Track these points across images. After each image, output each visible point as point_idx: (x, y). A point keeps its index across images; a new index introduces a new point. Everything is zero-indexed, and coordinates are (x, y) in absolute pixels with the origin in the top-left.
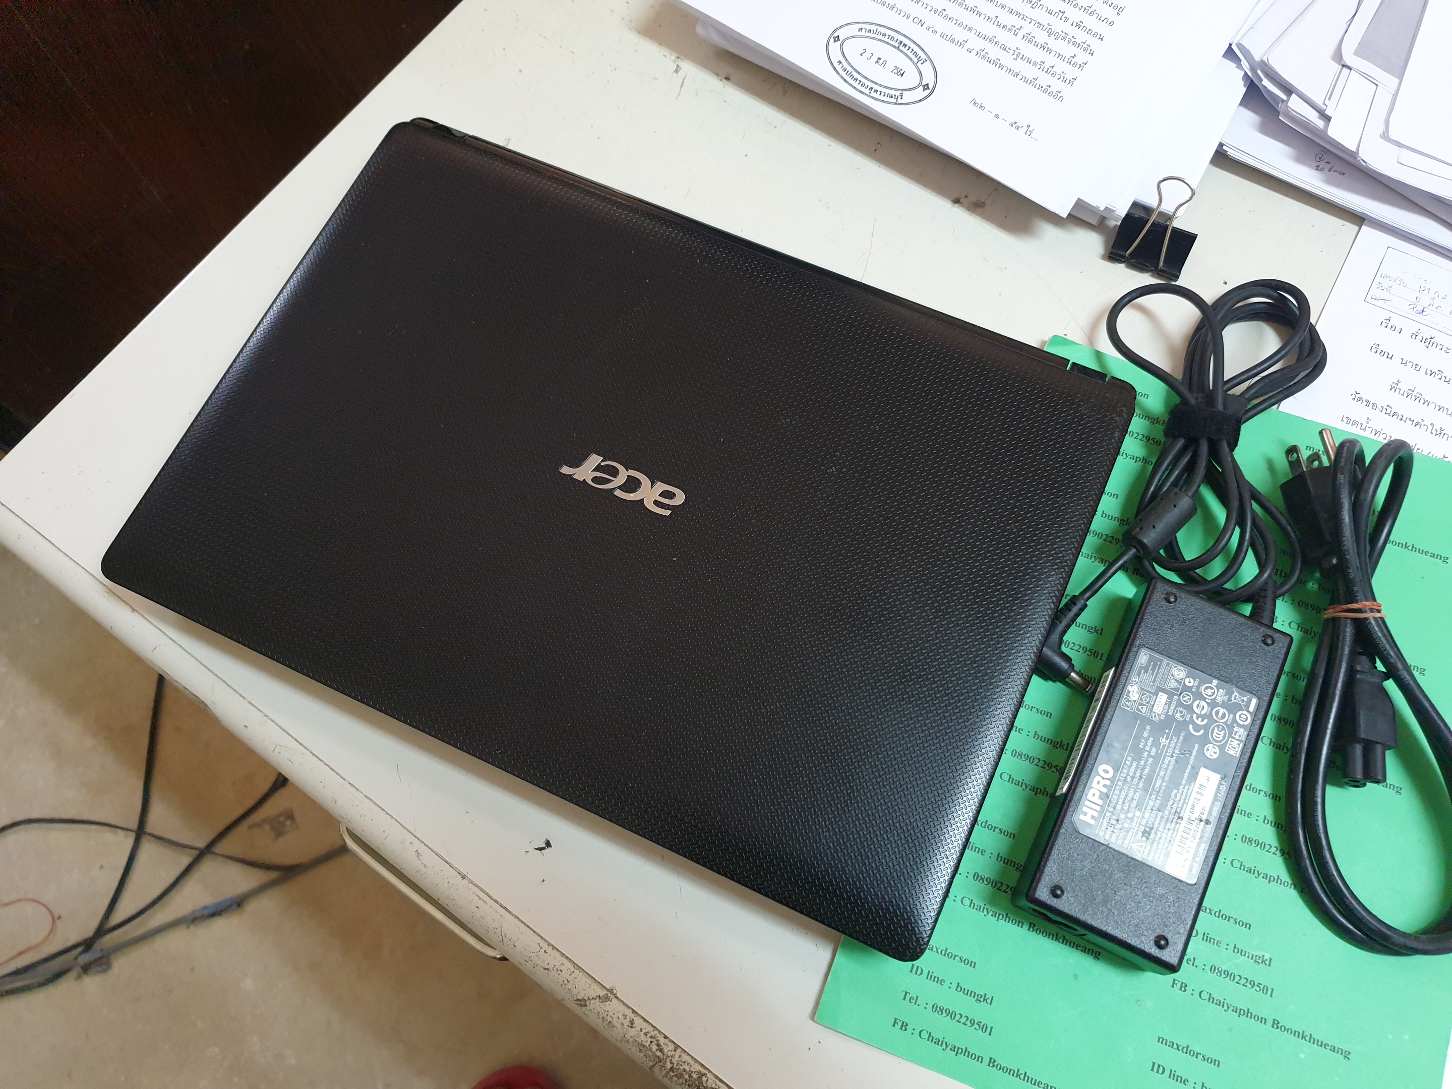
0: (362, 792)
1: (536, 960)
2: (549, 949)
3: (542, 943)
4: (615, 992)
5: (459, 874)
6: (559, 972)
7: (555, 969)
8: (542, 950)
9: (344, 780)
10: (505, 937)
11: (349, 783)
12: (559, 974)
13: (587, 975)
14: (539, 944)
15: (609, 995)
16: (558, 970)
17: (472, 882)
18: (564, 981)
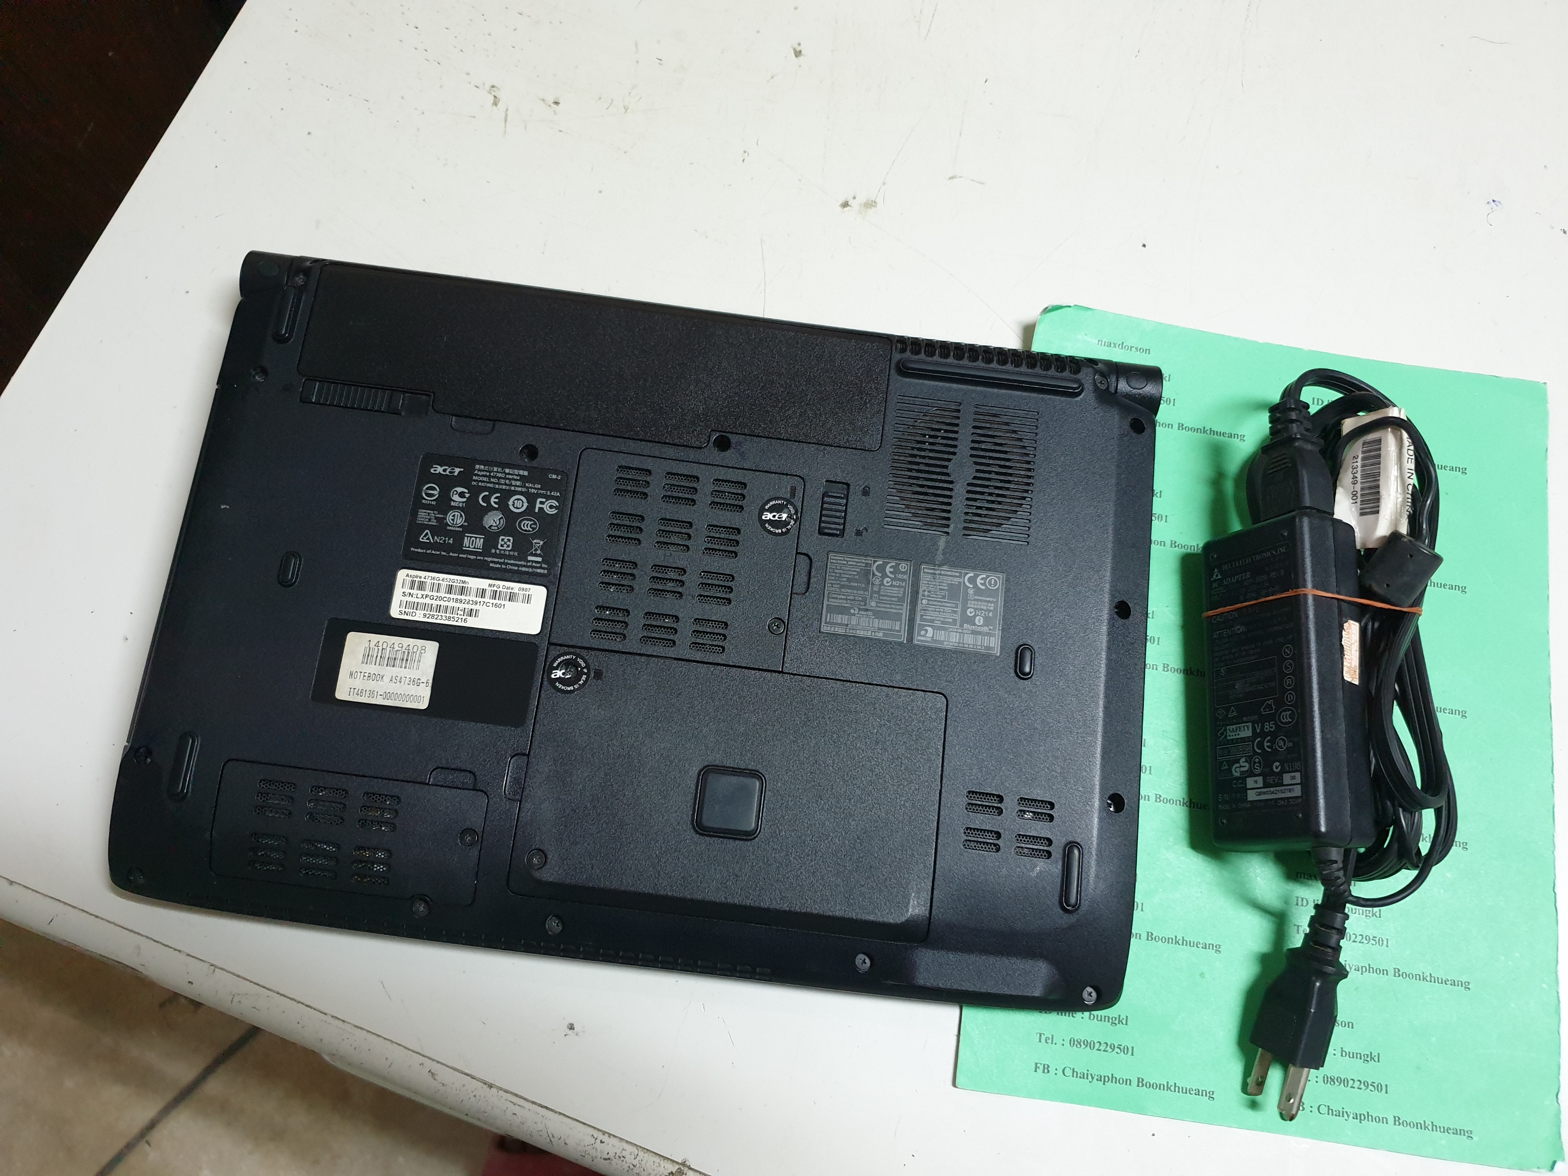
0: (349, 1023)
1: (593, 1153)
2: (605, 1138)
3: (596, 1134)
4: (688, 1164)
5: (485, 1084)
6: (622, 1159)
7: (617, 1156)
8: (598, 1141)
9: (325, 1014)
10: (553, 1136)
11: (332, 1017)
12: (623, 1161)
13: (653, 1155)
14: (593, 1135)
15: (682, 1169)
16: (620, 1157)
17: (501, 1089)
18: (629, 1167)
